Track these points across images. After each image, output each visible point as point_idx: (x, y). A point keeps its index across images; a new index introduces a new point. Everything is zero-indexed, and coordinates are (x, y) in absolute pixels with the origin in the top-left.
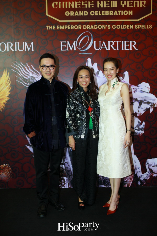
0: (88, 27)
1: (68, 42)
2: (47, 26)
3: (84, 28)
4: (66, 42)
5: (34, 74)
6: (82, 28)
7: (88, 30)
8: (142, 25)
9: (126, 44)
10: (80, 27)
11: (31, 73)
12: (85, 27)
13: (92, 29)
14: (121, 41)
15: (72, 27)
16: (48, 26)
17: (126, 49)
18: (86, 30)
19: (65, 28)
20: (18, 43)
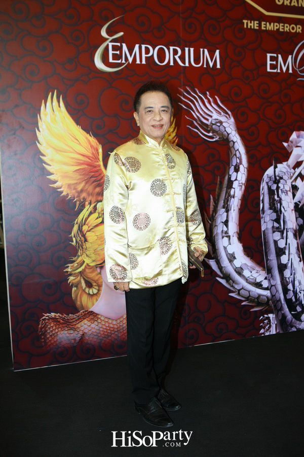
1: (280, 56)
2: (244, 21)
5: (221, 115)
6: (303, 30)
11: (214, 112)
15: (287, 27)
16: (247, 21)
19: (276, 28)
20: (192, 50)
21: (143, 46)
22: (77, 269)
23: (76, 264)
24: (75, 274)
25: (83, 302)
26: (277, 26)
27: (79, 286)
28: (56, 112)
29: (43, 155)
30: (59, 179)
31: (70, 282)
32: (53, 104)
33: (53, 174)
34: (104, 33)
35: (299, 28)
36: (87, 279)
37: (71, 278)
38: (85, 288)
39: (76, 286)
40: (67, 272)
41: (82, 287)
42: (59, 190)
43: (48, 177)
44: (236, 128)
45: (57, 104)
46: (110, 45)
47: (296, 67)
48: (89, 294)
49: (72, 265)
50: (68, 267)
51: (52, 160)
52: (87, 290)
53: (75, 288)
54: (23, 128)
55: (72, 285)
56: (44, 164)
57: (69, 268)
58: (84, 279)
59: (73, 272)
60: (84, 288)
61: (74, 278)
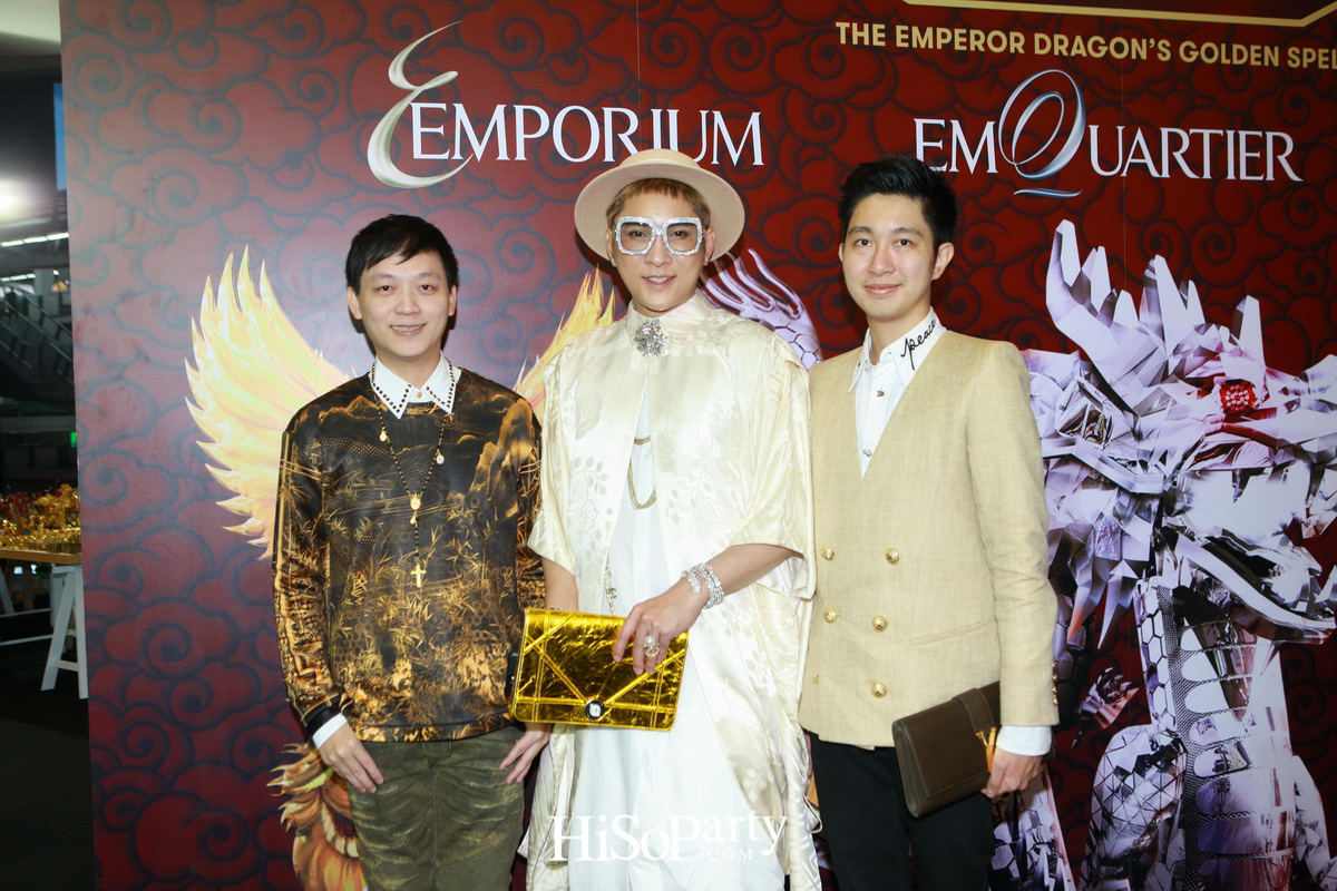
0: (1059, 45)
1: (956, 124)
2: (838, 24)
3: (1038, 51)
4: (942, 122)
5: (768, 306)
6: (1029, 45)
7: (1061, 61)
8: (1321, 51)
9: (1247, 151)
10: (1015, 43)
11: (746, 299)
12: (1043, 44)
13: (1078, 56)
14: (1221, 132)
15: (977, 38)
16: (848, 25)
17: (1247, 175)
18: (1050, 60)
19: (940, 42)
20: (673, 114)
21: (519, 110)
22: (309, 781)
23: (307, 766)
24: (302, 794)
25: (326, 879)
26: (944, 36)
27: (315, 832)
28: (248, 312)
29: (207, 439)
30: (255, 508)
31: (286, 820)
32: (239, 288)
33: (238, 495)
34: (396, 76)
35: (1017, 40)
36: (338, 810)
37: (291, 808)
38: (334, 839)
39: (307, 832)
40: (278, 788)
41: (325, 836)
42: (254, 542)
43: (219, 503)
44: (817, 346)
45: (251, 285)
46: (417, 108)
47: (1010, 158)
48: (346, 856)
49: (293, 766)
50: (282, 772)
51: (233, 454)
52: (340, 844)
53: (303, 839)
54: (147, 359)
55: (293, 829)
56: (208, 466)
57: (285, 776)
58: (330, 809)
59: (296, 789)
60: (329, 838)
61: (300, 807)
